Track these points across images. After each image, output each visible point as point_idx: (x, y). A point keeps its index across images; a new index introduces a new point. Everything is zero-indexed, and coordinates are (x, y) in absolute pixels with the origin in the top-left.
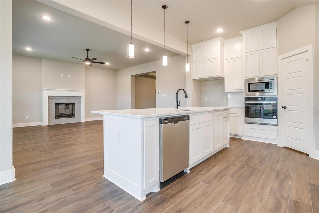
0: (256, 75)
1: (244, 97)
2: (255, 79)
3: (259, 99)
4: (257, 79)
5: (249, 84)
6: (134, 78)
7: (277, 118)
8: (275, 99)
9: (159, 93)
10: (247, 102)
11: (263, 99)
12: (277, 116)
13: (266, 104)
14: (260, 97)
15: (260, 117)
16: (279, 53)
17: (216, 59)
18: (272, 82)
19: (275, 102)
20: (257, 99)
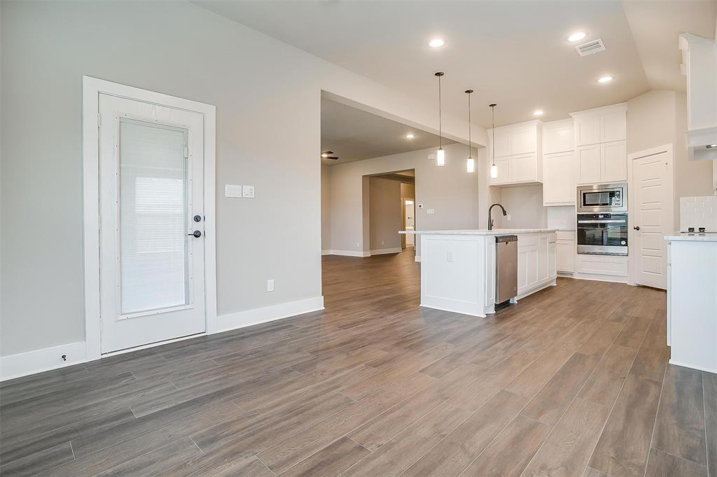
0: (595, 181)
1: (577, 213)
2: (592, 186)
3: (600, 217)
4: (595, 187)
5: (584, 194)
6: (368, 180)
7: (626, 245)
8: (625, 216)
9: (422, 207)
10: (580, 222)
11: (607, 216)
12: (627, 242)
13: (612, 224)
14: (601, 214)
15: (601, 243)
16: (630, 150)
17: (530, 155)
18: (619, 192)
19: (624, 221)
20: (596, 216)
